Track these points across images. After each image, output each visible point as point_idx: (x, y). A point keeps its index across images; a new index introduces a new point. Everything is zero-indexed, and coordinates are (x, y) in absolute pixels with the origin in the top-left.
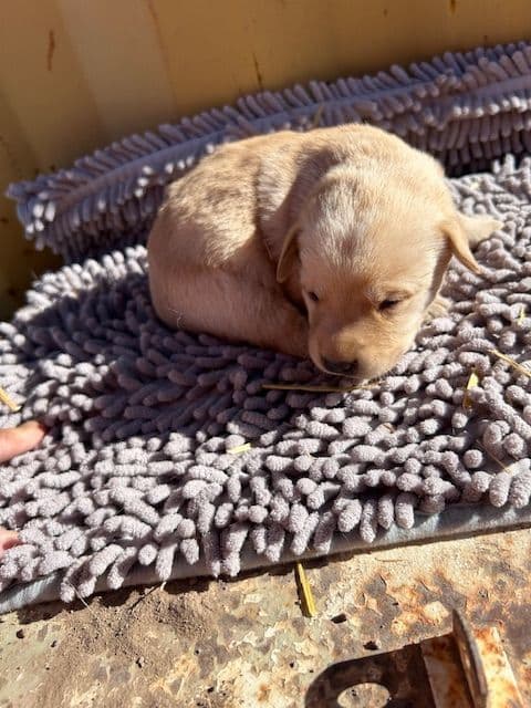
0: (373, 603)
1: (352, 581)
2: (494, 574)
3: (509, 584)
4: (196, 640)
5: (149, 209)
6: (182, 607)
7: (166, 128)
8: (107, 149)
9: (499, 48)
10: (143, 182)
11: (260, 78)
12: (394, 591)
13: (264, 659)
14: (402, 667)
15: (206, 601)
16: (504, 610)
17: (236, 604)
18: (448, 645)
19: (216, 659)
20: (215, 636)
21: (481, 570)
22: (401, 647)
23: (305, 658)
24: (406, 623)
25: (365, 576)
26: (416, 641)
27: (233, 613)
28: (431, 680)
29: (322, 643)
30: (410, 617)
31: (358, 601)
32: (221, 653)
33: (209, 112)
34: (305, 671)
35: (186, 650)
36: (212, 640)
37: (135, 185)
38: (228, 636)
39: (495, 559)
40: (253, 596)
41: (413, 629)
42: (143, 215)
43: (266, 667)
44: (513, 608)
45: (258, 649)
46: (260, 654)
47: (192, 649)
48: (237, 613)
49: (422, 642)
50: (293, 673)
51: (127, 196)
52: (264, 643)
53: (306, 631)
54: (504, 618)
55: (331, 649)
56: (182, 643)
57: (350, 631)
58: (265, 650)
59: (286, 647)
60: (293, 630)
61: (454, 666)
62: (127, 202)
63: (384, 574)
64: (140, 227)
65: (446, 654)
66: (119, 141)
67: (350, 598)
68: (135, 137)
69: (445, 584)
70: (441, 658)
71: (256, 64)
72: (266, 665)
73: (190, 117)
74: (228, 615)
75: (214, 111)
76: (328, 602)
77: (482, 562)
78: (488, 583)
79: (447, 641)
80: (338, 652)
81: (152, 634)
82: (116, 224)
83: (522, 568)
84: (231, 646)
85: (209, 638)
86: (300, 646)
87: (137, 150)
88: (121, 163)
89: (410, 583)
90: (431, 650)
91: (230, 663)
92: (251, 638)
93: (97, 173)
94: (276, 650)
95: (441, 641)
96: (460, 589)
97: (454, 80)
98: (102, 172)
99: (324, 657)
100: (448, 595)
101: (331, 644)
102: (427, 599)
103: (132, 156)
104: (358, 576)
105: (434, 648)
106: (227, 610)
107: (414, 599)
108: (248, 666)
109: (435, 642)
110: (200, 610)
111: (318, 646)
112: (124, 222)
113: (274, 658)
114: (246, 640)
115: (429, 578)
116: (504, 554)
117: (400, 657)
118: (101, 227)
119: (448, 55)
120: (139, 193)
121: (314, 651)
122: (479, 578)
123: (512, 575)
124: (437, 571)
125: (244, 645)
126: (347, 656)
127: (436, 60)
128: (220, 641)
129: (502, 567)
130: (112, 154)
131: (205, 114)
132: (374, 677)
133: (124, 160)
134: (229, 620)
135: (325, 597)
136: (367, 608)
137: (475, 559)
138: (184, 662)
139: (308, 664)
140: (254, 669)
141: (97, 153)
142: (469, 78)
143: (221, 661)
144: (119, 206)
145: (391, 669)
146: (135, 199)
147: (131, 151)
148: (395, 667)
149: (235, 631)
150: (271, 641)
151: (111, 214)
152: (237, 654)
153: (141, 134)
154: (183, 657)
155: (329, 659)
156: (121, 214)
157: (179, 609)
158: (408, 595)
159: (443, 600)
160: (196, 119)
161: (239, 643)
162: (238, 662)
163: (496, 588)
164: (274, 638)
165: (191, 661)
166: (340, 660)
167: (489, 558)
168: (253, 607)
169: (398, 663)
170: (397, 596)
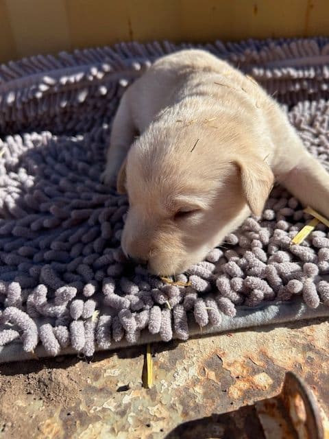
0: (212, 375)
1: (195, 358)
2: (304, 352)
3: (316, 360)
4: (61, 407)
5: (44, 109)
6: (50, 379)
7: (63, 54)
8: (19, 62)
9: (282, 40)
10: (43, 88)
11: (131, 33)
12: (229, 365)
13: (121, 421)
14: (240, 424)
15: (71, 375)
16: (316, 378)
17: (97, 377)
18: (277, 404)
19: (78, 422)
20: (79, 403)
21: (294, 350)
22: (238, 408)
23: (158, 419)
24: (240, 390)
25: (204, 354)
26: (251, 403)
27: (94, 384)
28: (266, 434)
29: (172, 407)
30: (243, 385)
31: (200, 373)
32: (83, 418)
33: (95, 48)
34: (158, 431)
35: (51, 416)
36: (75, 407)
37: (37, 90)
38: (89, 404)
39: (303, 341)
40: (113, 371)
41: (246, 394)
42: (40, 112)
43: (124, 428)
44: (322, 376)
45: (117, 413)
46: (118, 418)
47: (56, 415)
48: (97, 384)
49: (256, 403)
50: (148, 432)
51: (30, 96)
52: (123, 407)
53: (158, 398)
54: (317, 384)
55: (180, 412)
56: (47, 410)
57: (195, 397)
58: (123, 413)
59: (141, 411)
60: (148, 397)
61: (284, 422)
62: (30, 101)
63: (220, 353)
64: (36, 123)
65: (276, 411)
66: (29, 57)
67: (194, 371)
68: (40, 57)
69: (268, 360)
70: (273, 416)
71: (130, 24)
72: (124, 426)
73: (81, 49)
74: (90, 386)
75: (98, 49)
76: (176, 374)
77: (294, 344)
78: (300, 358)
79: (275, 401)
80: (185, 413)
81: (20, 403)
82: (19, 117)
83: (323, 348)
84: (92, 411)
85: (73, 405)
86: (153, 410)
87: (41, 66)
88: (29, 74)
89: (240, 360)
90: (263, 409)
91: (91, 426)
92: (110, 404)
93: (9, 78)
94: (132, 414)
95: (271, 402)
96: (280, 364)
97: (255, 53)
98: (13, 78)
99: (174, 418)
100: (270, 368)
101: (180, 408)
102: (255, 371)
103: (37, 70)
104: (199, 354)
105: (266, 408)
106: (89, 381)
107: (245, 371)
108: (108, 427)
109: (266, 403)
110: (66, 382)
111: (168, 410)
112: (26, 117)
113: (130, 420)
114: (106, 406)
115: (255, 356)
116: (310, 338)
117: (238, 416)
118: (7, 119)
119: (251, 41)
120: (39, 95)
121: (165, 413)
122: (293, 355)
123: (318, 352)
124: (261, 351)
125: (104, 410)
126: (194, 416)
127: (243, 43)
128: (82, 408)
129: (309, 347)
130: (22, 66)
131: (92, 50)
132: (218, 433)
133: (30, 71)
134: (92, 390)
135: (173, 372)
136: (208, 379)
137: (288, 341)
138: (48, 425)
139: (161, 424)
140: (113, 430)
141: (11, 63)
142: (263, 54)
143: (82, 424)
144: (23, 103)
145: (232, 427)
146: (35, 99)
147: (37, 67)
148: (235, 425)
149: (95, 399)
150: (128, 406)
151: (17, 109)
152: (97, 418)
153: (45, 55)
154: (48, 421)
155: (179, 420)
156: (24, 110)
157: (47, 382)
158: (240, 368)
159: (268, 372)
160: (85, 51)
161: (99, 409)
162: (98, 425)
163: (307, 362)
164: (130, 404)
165: (56, 424)
166: (187, 420)
167: (298, 341)
168: (111, 379)
169: (237, 422)
170: (231, 369)
